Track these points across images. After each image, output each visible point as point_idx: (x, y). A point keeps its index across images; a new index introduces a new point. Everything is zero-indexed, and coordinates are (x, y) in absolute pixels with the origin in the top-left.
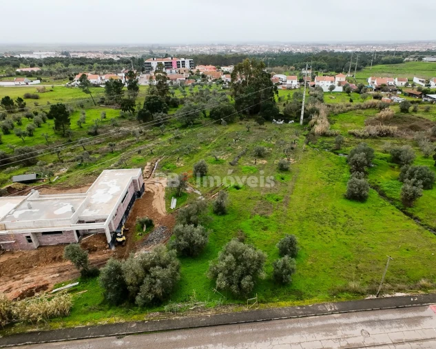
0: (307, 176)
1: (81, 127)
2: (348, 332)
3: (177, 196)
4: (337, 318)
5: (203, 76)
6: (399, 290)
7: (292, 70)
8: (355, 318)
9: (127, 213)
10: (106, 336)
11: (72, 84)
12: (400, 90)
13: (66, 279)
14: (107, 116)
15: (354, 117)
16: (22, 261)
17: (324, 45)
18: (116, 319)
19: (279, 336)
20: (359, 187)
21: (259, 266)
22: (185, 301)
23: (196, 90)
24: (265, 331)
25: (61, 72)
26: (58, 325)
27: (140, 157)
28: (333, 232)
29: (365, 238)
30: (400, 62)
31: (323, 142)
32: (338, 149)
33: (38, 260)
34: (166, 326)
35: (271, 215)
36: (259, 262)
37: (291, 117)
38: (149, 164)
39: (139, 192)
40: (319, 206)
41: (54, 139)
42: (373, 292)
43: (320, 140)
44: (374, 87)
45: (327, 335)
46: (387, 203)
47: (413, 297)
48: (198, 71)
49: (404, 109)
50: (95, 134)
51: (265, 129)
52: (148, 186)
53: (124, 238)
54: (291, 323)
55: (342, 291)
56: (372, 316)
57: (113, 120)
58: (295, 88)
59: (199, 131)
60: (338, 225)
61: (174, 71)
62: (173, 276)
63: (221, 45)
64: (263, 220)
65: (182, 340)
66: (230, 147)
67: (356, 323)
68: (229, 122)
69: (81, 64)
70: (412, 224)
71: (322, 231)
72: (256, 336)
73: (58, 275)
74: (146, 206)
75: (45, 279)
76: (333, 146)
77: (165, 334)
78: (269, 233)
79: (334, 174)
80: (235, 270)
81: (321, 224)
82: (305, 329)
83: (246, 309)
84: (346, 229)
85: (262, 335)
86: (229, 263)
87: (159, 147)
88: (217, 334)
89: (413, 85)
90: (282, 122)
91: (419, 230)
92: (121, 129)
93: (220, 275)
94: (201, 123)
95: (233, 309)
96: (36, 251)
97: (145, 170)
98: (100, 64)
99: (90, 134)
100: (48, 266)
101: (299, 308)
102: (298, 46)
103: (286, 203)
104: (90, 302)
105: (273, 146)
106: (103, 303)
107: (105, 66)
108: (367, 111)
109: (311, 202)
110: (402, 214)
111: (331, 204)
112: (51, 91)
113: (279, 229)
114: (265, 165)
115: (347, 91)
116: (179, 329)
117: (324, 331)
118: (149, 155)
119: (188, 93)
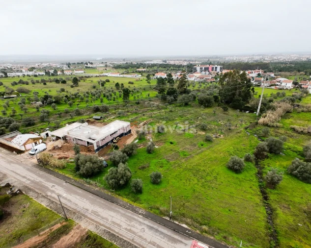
1: (135, 99)
3: (140, 139)
14: (150, 95)
35: (172, 162)
38: (145, 121)
39: (125, 133)
57: (151, 98)
64: (165, 162)
74: (124, 140)
75: (70, 155)
97: (140, 124)
113: (168, 169)
118: (150, 117)
119: (202, 87)
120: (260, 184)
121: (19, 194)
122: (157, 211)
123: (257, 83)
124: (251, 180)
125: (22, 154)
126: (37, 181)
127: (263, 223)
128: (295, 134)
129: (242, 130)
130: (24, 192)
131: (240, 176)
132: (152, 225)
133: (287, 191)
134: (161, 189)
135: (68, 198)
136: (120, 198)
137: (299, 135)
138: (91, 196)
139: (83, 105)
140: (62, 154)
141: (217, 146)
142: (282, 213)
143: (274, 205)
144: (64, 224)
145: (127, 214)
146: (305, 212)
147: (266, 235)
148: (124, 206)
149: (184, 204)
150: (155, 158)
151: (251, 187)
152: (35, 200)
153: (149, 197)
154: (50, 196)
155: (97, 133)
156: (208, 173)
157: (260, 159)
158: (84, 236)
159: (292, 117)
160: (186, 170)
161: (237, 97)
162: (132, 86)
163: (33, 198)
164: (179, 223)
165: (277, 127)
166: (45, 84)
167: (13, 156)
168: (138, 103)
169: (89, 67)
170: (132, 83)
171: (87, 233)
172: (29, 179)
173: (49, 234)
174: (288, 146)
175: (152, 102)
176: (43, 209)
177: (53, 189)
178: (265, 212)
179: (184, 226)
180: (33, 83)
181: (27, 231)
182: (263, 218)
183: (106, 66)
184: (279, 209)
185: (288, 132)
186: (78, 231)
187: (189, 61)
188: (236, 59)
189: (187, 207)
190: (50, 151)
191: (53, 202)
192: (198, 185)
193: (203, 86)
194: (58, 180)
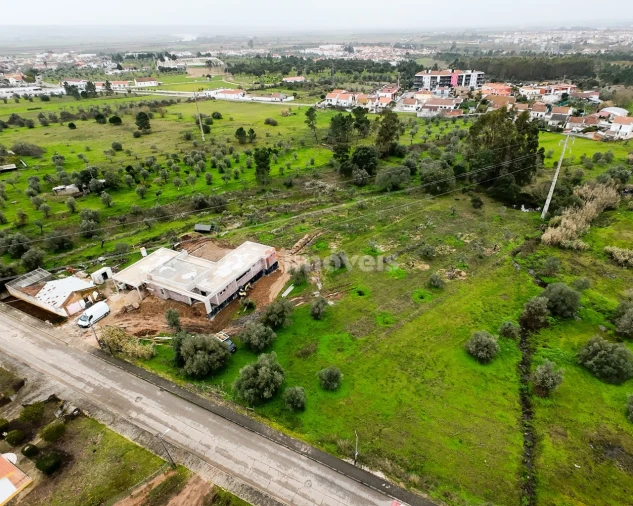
3: (296, 285)
25: (322, 83)
33: (163, 309)
39: (266, 270)
41: (252, 186)
52: (285, 263)
64: (348, 340)
69: (349, 71)
74: (265, 285)
75: (159, 326)
104: (167, 356)
112: (295, 114)
118: (315, 225)
119: (433, 135)
120: (523, 386)
121: (78, 415)
122: (332, 448)
123: (556, 122)
124: (506, 379)
125: (64, 326)
126: (106, 386)
127: (515, 465)
128: (611, 268)
129: (507, 257)
130: (86, 413)
131: (488, 370)
132: (323, 475)
133: (569, 401)
134: (340, 399)
135: (170, 424)
136: (265, 422)
137: (617, 269)
138: (211, 419)
139: (169, 192)
140: (144, 325)
141: (452, 299)
142: (551, 444)
143: (540, 430)
144: (171, 474)
145: (280, 453)
146: (591, 442)
147: (517, 487)
148: (273, 438)
149: (381, 430)
150: (327, 330)
151: (504, 394)
152: (109, 427)
153: (318, 418)
154: (137, 420)
155: (210, 277)
156: (428, 364)
157: (532, 330)
158: (208, 495)
159: (614, 220)
160: (387, 358)
161: (504, 174)
162: (273, 131)
163: (106, 423)
164: (371, 469)
165: (579, 249)
166: (72, 126)
167: (47, 331)
168: (289, 185)
169: (169, 69)
170: (274, 124)
171: (213, 490)
172: (89, 384)
173: (148, 494)
174: (591, 298)
175: (320, 183)
176: (129, 447)
177: (139, 404)
178: (521, 443)
179: (380, 474)
180: (45, 124)
181: (110, 489)
182: (516, 455)
183: (209, 64)
184: (547, 436)
185: (598, 262)
186: (196, 487)
187: (408, 47)
188: (520, 40)
189: (386, 436)
190: (118, 316)
191: (143, 432)
192: (408, 389)
193: (435, 130)
194: (144, 385)
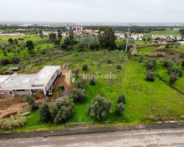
0: (129, 71)
1: (39, 50)
2: (150, 138)
4: (145, 132)
5: (88, 33)
6: (172, 120)
7: (122, 32)
8: (153, 132)
9: (54, 83)
10: (39, 136)
11: (37, 35)
12: (165, 40)
13: (25, 110)
14: (49, 47)
15: (147, 49)
16: (7, 102)
17: (134, 24)
18: (45, 129)
19: (118, 139)
20: (151, 75)
21: (109, 107)
22: (76, 121)
23: (84, 38)
24: (112, 136)
25: (33, 31)
26: (19, 131)
27: (61, 62)
28: (141, 94)
29: (154, 96)
30: (164, 30)
31: (135, 58)
32: (141, 61)
33: (14, 102)
34: (67, 133)
35: (114, 86)
36: (109, 105)
37: (122, 49)
38: (64, 65)
39: (59, 75)
40: (134, 83)
41: (27, 54)
42: (160, 120)
43: (134, 57)
44: (154, 39)
45: (140, 139)
46: (163, 83)
47: (179, 123)
48: (86, 32)
49: (167, 47)
50: (44, 53)
51: (111, 53)
52: (63, 73)
53: (52, 93)
54: (123, 133)
55: (146, 119)
56: (161, 131)
57: (51, 48)
58: (123, 39)
59: (85, 53)
60: (143, 91)
61: (76, 31)
62: (71, 110)
63: (95, 23)
64: (111, 88)
65: (74, 139)
66: (97, 59)
67: (153, 134)
68: (97, 50)
69: (41, 28)
70: (174, 91)
71: (136, 93)
72: (107, 139)
73: (22, 108)
74: (62, 81)
75: (16, 110)
76: (139, 60)
77: (66, 136)
78: (113, 93)
79: (140, 70)
80: (99, 108)
81: (135, 90)
82: (130, 136)
83: (103, 126)
84: (146, 93)
85: (110, 139)
86: (96, 105)
87: (69, 59)
88: (89, 137)
89: (170, 38)
90: (118, 51)
91: (178, 94)
92: (54, 51)
93: (92, 110)
94: (86, 50)
95: (97, 126)
96: (14, 98)
97: (62, 67)
98: (48, 28)
99: (42, 53)
100: (18, 104)
101: (127, 126)
102: (124, 24)
103: (120, 81)
104: (34, 121)
105: (114, 59)
106: (40, 121)
107: (50, 29)
108: (152, 47)
109: (131, 81)
110: (170, 87)
111: (139, 82)
112: (29, 37)
113: (117, 91)
114: (111, 66)
115: (144, 40)
116: (73, 134)
117: (139, 137)
118: (65, 61)
160: (128, 89)
